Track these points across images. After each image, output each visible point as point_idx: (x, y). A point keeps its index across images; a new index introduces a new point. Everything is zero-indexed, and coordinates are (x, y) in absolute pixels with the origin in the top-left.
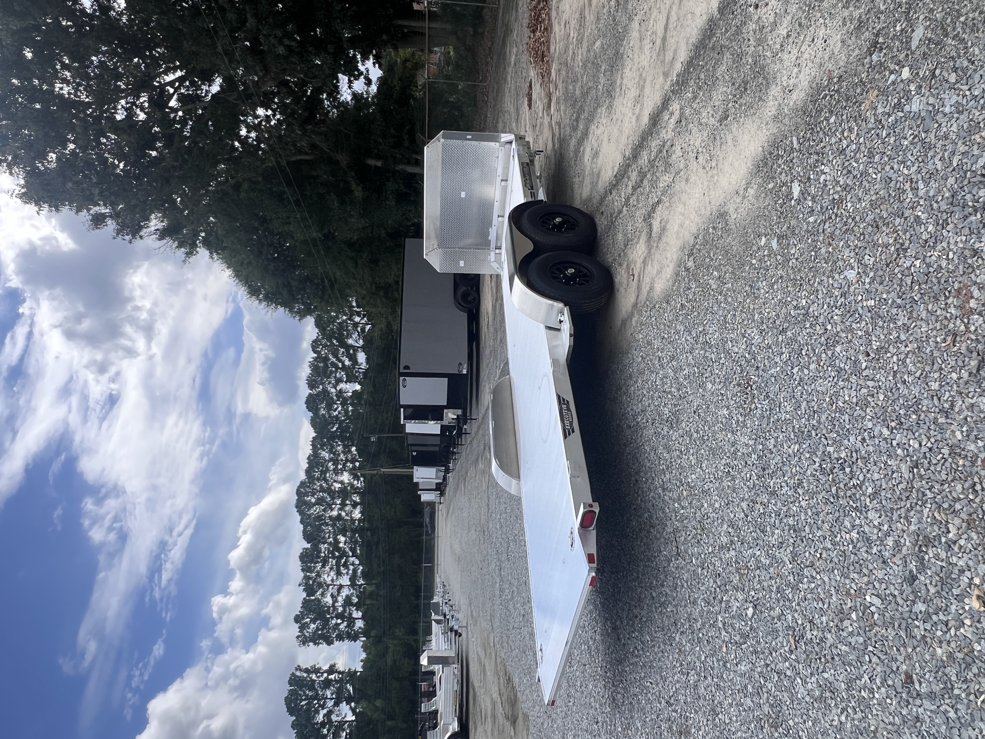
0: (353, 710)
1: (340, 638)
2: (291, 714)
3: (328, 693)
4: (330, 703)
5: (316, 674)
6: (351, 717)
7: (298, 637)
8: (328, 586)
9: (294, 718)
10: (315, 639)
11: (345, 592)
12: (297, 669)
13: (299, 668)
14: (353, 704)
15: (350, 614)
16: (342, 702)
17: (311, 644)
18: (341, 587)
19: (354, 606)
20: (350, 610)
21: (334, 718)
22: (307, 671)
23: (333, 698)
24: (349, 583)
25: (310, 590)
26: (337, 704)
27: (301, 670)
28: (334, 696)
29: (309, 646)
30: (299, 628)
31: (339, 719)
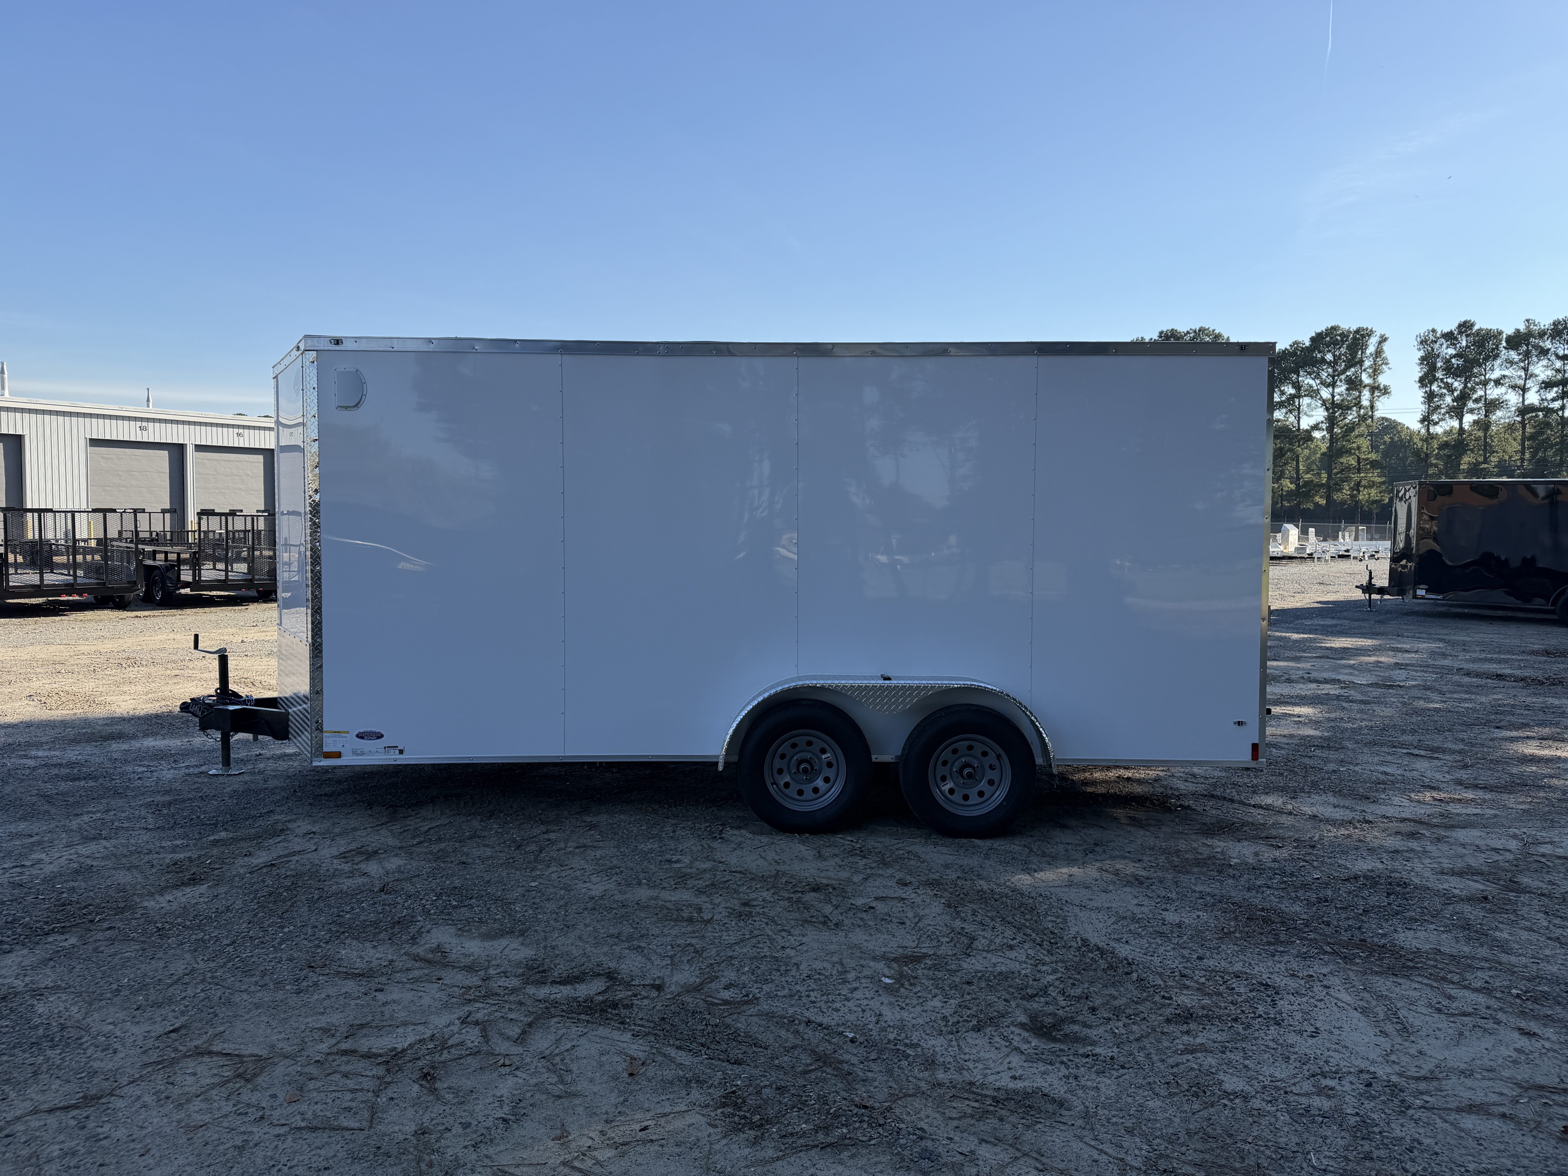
0: (1316, 427)
1: (1430, 397)
2: (1312, 339)
3: (1341, 388)
4: (1325, 393)
5: (1370, 367)
6: (1305, 423)
7: (1434, 331)
8: (1526, 369)
9: (1308, 344)
10: (1429, 361)
11: (1513, 398)
12: (1382, 336)
13: (1383, 339)
14: (1324, 426)
15: (1471, 411)
16: (1327, 409)
17: (1421, 353)
18: (1524, 390)
19: (1486, 416)
20: (1479, 409)
21: (1306, 401)
22: (1378, 353)
23: (1333, 396)
24: (1526, 403)
25: (1516, 341)
26: (1324, 402)
27: (1380, 343)
28: (1337, 397)
29: (1419, 350)
30: (1451, 333)
31: (1304, 408)
